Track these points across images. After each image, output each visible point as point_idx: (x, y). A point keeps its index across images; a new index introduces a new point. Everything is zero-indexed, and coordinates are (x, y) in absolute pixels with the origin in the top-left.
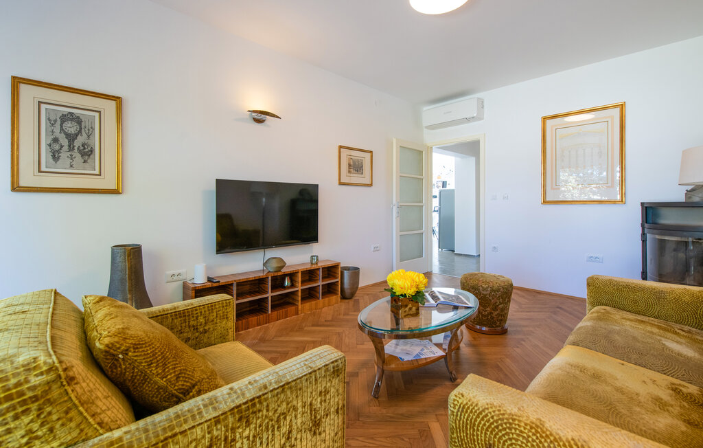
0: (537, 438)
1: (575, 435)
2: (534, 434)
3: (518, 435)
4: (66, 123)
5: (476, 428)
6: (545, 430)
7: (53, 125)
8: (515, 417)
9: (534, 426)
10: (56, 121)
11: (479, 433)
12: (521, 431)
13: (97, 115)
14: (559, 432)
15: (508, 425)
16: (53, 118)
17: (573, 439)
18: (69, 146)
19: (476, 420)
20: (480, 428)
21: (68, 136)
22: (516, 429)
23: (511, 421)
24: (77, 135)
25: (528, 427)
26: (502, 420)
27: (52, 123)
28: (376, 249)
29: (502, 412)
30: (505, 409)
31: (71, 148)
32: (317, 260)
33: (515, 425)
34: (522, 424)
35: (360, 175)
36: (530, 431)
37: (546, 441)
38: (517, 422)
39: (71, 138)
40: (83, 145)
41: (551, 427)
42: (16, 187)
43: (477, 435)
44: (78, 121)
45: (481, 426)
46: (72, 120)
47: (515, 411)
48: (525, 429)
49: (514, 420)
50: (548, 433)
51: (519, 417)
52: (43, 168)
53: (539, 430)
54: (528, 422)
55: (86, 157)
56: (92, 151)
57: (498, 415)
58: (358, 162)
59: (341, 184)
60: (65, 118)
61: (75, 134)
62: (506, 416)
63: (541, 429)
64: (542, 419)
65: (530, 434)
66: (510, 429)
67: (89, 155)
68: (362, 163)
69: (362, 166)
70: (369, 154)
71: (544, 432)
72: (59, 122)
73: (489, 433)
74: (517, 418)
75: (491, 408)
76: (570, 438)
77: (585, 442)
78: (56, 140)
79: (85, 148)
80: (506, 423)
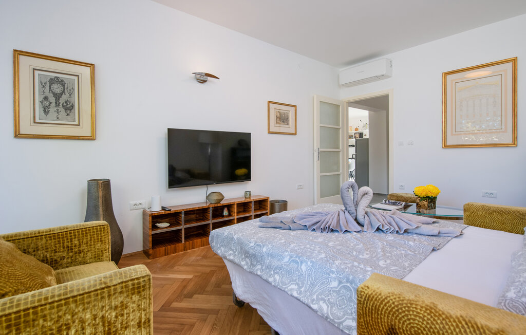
0: (432, 317)
1: (464, 313)
2: (428, 314)
3: (415, 316)
4: (53, 85)
5: (379, 313)
6: (438, 310)
7: (44, 86)
8: (412, 302)
9: (428, 308)
10: (46, 83)
11: (383, 316)
12: (418, 313)
13: (76, 78)
14: (450, 311)
15: (407, 308)
16: (44, 81)
17: (461, 316)
18: (56, 103)
19: (379, 306)
20: (383, 313)
21: (55, 95)
22: (413, 311)
23: (409, 305)
24: (61, 94)
25: (424, 309)
26: (402, 304)
27: (43, 85)
28: (300, 187)
29: (401, 299)
30: (404, 296)
31: (57, 105)
32: (250, 195)
33: (413, 308)
34: (419, 307)
35: (286, 126)
36: (425, 312)
37: (439, 319)
38: (414, 306)
39: (57, 97)
40: (66, 102)
41: (442, 308)
42: (18, 135)
43: (381, 318)
44: (63, 83)
45: (384, 310)
46: (58, 82)
47: (412, 297)
48: (421, 310)
49: (411, 304)
50: (441, 313)
51: (416, 301)
52: (37, 120)
53: (433, 311)
54: (424, 305)
55: (69, 112)
56: (73, 106)
57: (398, 301)
58: (284, 115)
59: (270, 133)
60: (53, 81)
61: (60, 93)
62: (405, 302)
63: (435, 310)
64: (435, 303)
65: (426, 314)
66: (409, 311)
67: (71, 110)
68: (288, 116)
69: (288, 118)
70: (294, 108)
71: (437, 312)
72: (48, 84)
73: (390, 316)
74: (415, 303)
75: (393, 296)
76: (459, 316)
77: (471, 318)
78: (46, 98)
79: (67, 105)
80: (405, 307)
